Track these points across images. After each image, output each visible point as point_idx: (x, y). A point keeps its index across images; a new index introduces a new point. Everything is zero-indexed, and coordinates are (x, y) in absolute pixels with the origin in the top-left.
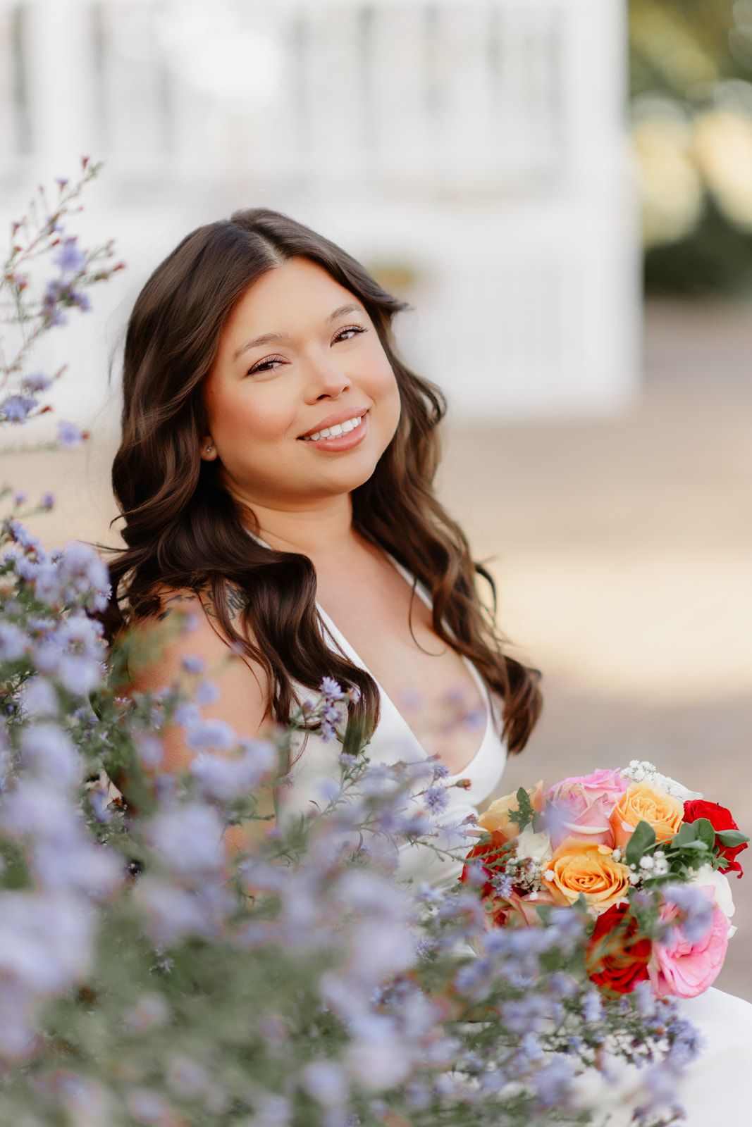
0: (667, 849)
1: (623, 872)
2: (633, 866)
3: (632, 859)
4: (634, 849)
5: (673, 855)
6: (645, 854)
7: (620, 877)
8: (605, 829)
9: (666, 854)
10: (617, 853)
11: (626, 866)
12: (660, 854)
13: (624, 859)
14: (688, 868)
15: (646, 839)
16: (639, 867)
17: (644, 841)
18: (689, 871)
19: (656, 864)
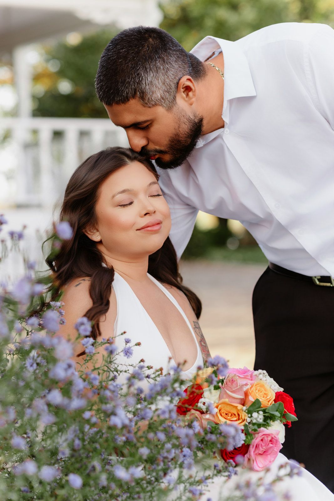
0: (264, 411)
1: (245, 416)
2: (249, 415)
3: (250, 412)
4: (251, 409)
5: (266, 415)
6: (255, 412)
7: (243, 417)
8: (242, 397)
9: (264, 413)
10: (245, 408)
11: (247, 414)
12: (261, 413)
13: (247, 411)
14: (270, 421)
15: (257, 406)
16: (251, 416)
17: (256, 406)
18: (271, 423)
19: (258, 417)
